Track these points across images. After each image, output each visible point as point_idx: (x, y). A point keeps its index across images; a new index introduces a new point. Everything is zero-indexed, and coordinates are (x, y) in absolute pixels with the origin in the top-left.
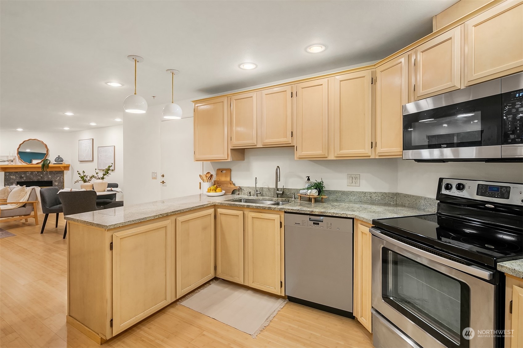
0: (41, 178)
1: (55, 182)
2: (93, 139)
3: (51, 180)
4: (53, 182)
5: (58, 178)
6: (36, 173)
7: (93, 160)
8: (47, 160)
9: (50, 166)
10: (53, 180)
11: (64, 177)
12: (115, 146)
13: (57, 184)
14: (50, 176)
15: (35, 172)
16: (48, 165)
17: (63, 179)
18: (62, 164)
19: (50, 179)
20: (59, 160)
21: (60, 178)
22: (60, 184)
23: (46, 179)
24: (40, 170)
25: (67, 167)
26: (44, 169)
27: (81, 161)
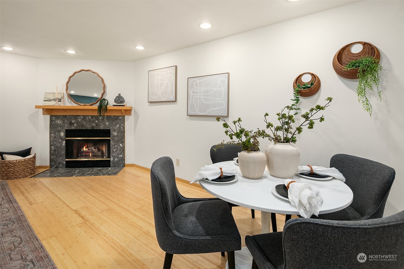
0: (96, 125)
1: (114, 131)
2: (176, 67)
3: (109, 129)
4: (111, 131)
5: (118, 126)
6: (90, 118)
7: (175, 101)
8: (104, 99)
9: (108, 109)
10: (111, 128)
11: (124, 124)
12: (228, 73)
13: (115, 134)
14: (107, 123)
15: (88, 116)
16: (106, 107)
17: (124, 128)
18: (124, 106)
19: (108, 127)
20: (120, 100)
21: (120, 125)
22: (119, 134)
23: (102, 127)
24: (96, 114)
25: (129, 111)
26: (100, 113)
27: (151, 102)
